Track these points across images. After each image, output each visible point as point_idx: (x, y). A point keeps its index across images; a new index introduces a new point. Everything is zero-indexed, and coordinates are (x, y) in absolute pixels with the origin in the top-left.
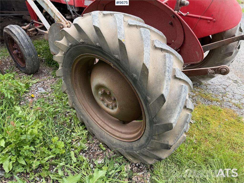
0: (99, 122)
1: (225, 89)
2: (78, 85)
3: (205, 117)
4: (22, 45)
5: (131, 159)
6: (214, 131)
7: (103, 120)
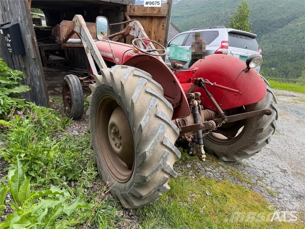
0: (108, 164)
1: (265, 174)
2: (100, 126)
3: (226, 194)
4: (73, 91)
5: (124, 203)
6: (229, 209)
7: (113, 163)
